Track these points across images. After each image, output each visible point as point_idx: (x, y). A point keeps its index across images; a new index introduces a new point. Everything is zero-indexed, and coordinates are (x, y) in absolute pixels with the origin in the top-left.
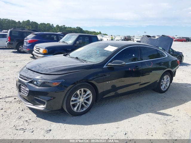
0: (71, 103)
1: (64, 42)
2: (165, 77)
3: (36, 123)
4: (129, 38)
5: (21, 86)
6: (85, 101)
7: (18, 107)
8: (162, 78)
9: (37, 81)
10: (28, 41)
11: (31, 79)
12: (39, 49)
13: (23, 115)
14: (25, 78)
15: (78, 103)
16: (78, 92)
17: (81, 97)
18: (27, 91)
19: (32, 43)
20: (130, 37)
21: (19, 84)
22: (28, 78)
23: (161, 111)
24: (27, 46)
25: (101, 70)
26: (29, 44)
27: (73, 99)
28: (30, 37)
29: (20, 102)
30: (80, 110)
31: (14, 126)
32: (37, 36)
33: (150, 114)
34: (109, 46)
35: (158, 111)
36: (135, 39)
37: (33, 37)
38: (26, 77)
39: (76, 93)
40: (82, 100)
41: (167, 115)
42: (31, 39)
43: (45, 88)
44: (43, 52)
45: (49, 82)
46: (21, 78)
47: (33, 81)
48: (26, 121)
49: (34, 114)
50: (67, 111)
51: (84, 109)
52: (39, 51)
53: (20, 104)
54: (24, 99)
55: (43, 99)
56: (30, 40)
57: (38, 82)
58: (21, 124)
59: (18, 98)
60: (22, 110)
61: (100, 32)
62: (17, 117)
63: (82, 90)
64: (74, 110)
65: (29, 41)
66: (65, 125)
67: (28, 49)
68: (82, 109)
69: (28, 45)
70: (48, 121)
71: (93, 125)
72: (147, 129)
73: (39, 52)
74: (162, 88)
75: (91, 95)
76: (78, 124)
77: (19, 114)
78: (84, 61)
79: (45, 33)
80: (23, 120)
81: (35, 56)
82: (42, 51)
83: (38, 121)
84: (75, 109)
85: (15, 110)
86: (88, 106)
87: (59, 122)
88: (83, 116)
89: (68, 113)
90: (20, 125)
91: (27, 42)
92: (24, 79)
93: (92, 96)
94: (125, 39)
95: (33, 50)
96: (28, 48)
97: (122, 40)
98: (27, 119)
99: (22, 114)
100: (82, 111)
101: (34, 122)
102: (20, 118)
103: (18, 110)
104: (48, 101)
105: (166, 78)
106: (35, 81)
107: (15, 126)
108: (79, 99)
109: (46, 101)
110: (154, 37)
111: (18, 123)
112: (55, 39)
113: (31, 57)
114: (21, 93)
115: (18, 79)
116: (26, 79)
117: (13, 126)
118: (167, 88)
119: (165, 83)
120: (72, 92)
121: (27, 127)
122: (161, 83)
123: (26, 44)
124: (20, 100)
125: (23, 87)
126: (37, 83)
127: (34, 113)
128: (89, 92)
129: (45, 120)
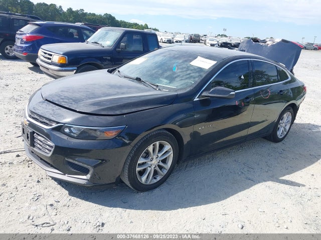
0: (138, 169)
1: (96, 43)
2: (285, 115)
3: (70, 209)
4: (198, 39)
5: (35, 134)
6: (161, 164)
7: (29, 175)
8: (281, 117)
9: (69, 128)
10: (23, 37)
11: (58, 123)
12: (51, 55)
13: (42, 191)
14: (44, 120)
15: (149, 168)
16: (150, 148)
17: (155, 157)
18: (51, 147)
19: (33, 41)
20: (199, 36)
21: (30, 130)
22: (50, 120)
23: (286, 178)
24: (22, 47)
25: (191, 105)
26: (26, 43)
27: (141, 161)
28: (28, 30)
29: (30, 163)
30: (152, 179)
31: (29, 217)
32: (42, 29)
33: (270, 183)
34: (199, 57)
35: (280, 178)
36: (207, 41)
37: (32, 30)
38: (47, 119)
39: (147, 150)
40: (155, 162)
41: (298, 185)
42: (31, 33)
43: (89, 141)
44: (59, 60)
45: (95, 130)
46: (33, 118)
47: (63, 127)
48: (52, 205)
49: (64, 190)
50: (129, 185)
51: (159, 178)
52: (50, 59)
53: (31, 168)
54: (41, 159)
55: (83, 163)
56: (28, 35)
57: (72, 129)
58: (42, 212)
59: (26, 155)
60: (38, 182)
61: (146, 25)
62: (31, 198)
63: (157, 143)
64: (141, 180)
65: (27, 37)
66: (128, 210)
67: (25, 54)
68: (155, 178)
69: (24, 45)
70: (94, 205)
71: (180, 210)
72: (275, 215)
73: (50, 61)
74: (279, 133)
75: (172, 152)
76: (152, 209)
77: (33, 189)
78: (155, 87)
79: (56, 23)
80: (45, 204)
81: (41, 68)
82: (56, 59)
83: (74, 205)
84: (144, 179)
85: (24, 182)
86: (165, 172)
87: (115, 206)
88: (157, 191)
89: (131, 187)
90: (41, 215)
91: (22, 40)
92: (42, 122)
93: (172, 155)
94: (191, 39)
95: (37, 57)
96: (25, 50)
97: (186, 42)
98: (51, 201)
99: (38, 189)
100: (155, 181)
101: (66, 208)
102: (37, 198)
103: (30, 181)
104: (95, 167)
105: (287, 116)
106: (67, 127)
107: (31, 218)
108: (151, 161)
109: (92, 166)
110: (264, 41)
111: (36, 210)
112: (75, 36)
113: (30, 68)
114: (34, 149)
115: (28, 121)
116: (47, 122)
117: (27, 217)
118: (285, 133)
119: (284, 125)
120: (140, 150)
121: (56, 219)
122: (279, 126)
123: (21, 43)
124: (28, 159)
125: (39, 137)
126: (71, 131)
127: (63, 187)
128: (168, 147)
129: (87, 203)
